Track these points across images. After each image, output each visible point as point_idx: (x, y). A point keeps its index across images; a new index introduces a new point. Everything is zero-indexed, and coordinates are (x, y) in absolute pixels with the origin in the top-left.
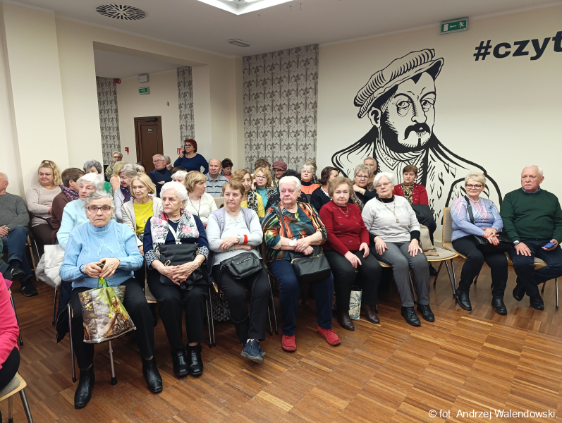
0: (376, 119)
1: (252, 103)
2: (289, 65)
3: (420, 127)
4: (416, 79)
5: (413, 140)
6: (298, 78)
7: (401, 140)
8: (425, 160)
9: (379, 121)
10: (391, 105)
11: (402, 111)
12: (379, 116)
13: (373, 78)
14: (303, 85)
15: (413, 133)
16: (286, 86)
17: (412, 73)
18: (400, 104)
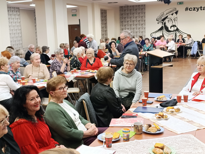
0: (163, 24)
2: (136, 10)
3: (174, 26)
4: (172, 14)
5: (172, 29)
9: (163, 25)
11: (169, 22)
12: (164, 23)
13: (161, 14)
14: (141, 15)
18: (169, 20)
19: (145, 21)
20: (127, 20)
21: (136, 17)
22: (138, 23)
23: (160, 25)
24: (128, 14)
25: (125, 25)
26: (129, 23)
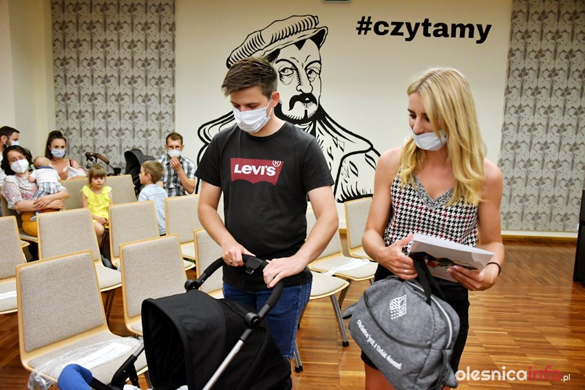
1: (70, 53)
2: (132, 8)
4: (300, 45)
5: (299, 111)
6: (146, 27)
7: (285, 110)
8: (313, 134)
11: (285, 79)
13: (250, 38)
14: (155, 36)
17: (295, 38)
18: (283, 70)
19: (172, 64)
20: (86, 52)
21: (132, 45)
22: (138, 71)
24: (91, 26)
25: (79, 80)
26: (100, 70)
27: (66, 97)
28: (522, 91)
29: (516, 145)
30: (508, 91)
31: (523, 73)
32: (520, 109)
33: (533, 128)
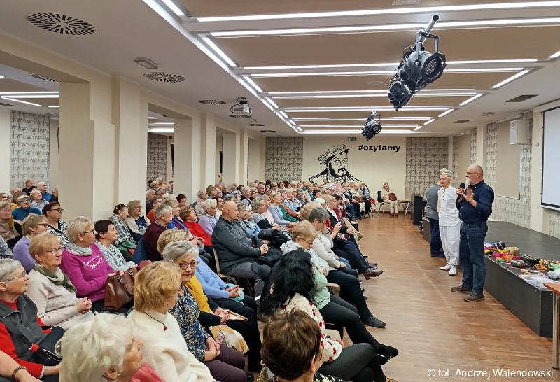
1: (271, 156)
2: (290, 143)
3: (343, 169)
4: (341, 153)
5: (341, 173)
6: (294, 149)
7: (337, 173)
8: (345, 180)
10: (332, 161)
11: (336, 163)
12: (328, 165)
13: (326, 152)
14: (297, 151)
15: (341, 171)
16: (288, 151)
17: (340, 151)
18: (336, 161)
19: (302, 159)
20: (276, 156)
21: (290, 154)
22: (292, 162)
23: (324, 167)
24: (278, 148)
25: (273, 164)
26: (280, 161)
27: (269, 169)
28: (411, 166)
29: (410, 183)
30: (407, 166)
31: (411, 161)
32: (411, 172)
33: (415, 177)
